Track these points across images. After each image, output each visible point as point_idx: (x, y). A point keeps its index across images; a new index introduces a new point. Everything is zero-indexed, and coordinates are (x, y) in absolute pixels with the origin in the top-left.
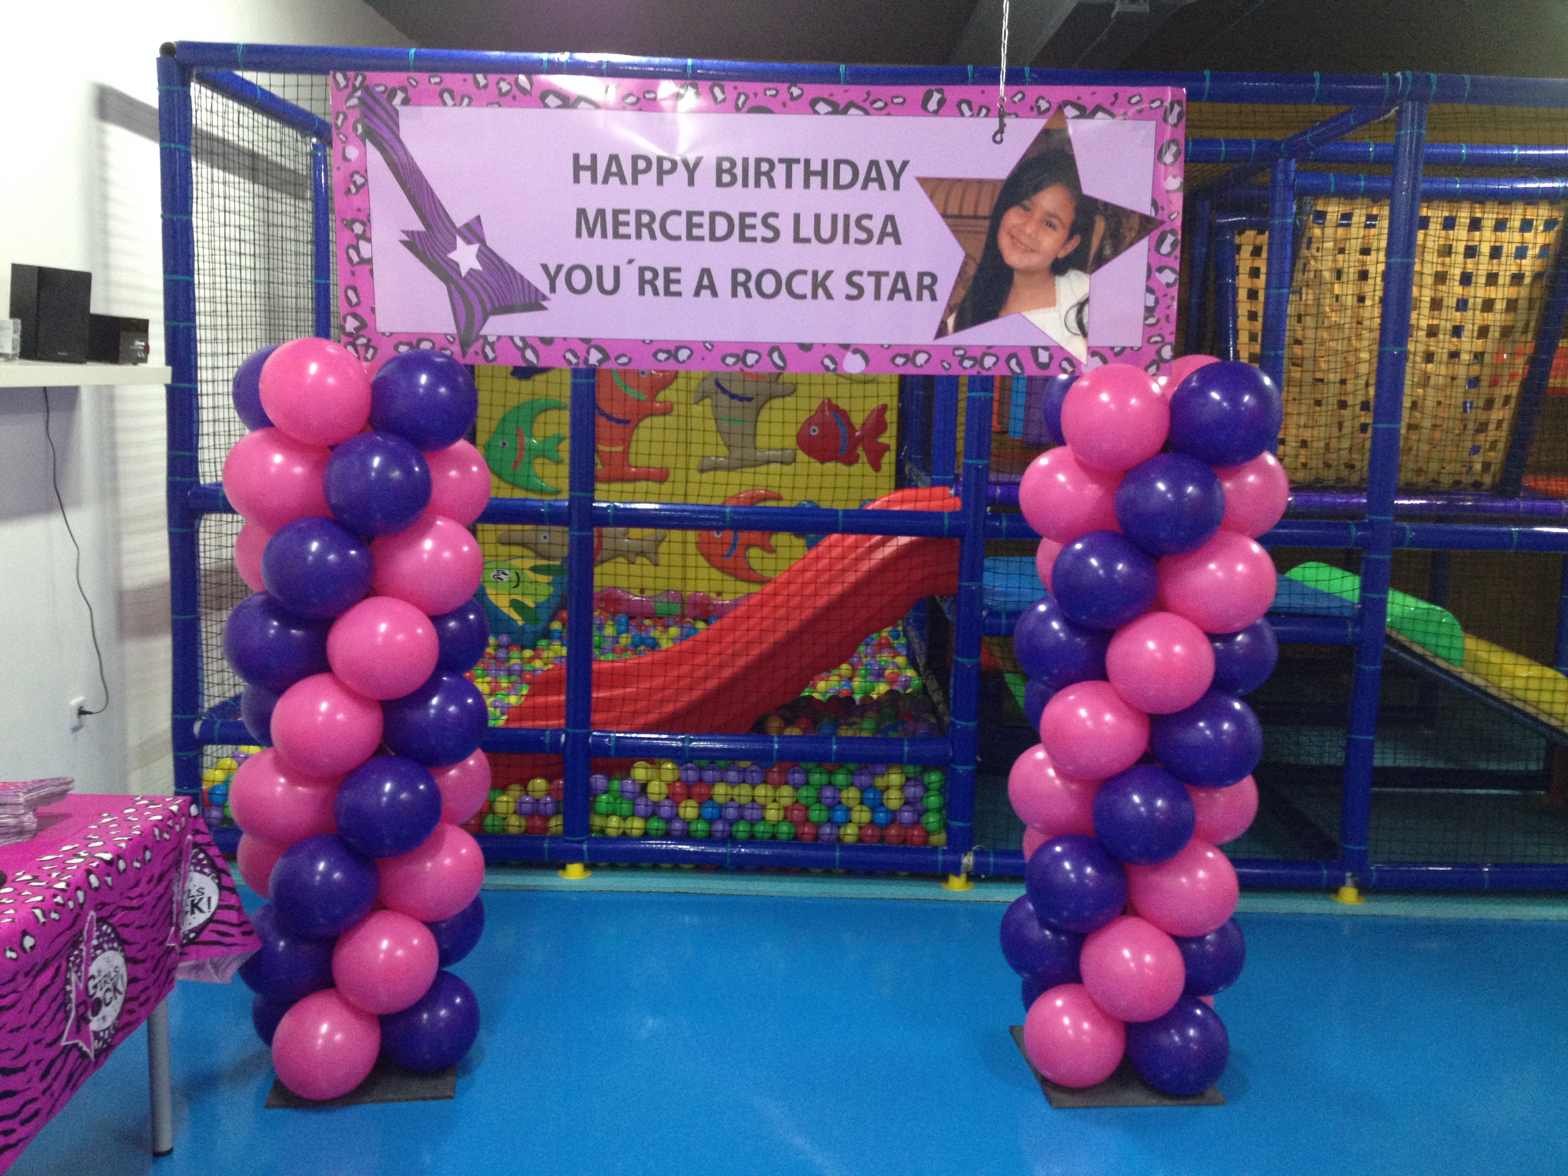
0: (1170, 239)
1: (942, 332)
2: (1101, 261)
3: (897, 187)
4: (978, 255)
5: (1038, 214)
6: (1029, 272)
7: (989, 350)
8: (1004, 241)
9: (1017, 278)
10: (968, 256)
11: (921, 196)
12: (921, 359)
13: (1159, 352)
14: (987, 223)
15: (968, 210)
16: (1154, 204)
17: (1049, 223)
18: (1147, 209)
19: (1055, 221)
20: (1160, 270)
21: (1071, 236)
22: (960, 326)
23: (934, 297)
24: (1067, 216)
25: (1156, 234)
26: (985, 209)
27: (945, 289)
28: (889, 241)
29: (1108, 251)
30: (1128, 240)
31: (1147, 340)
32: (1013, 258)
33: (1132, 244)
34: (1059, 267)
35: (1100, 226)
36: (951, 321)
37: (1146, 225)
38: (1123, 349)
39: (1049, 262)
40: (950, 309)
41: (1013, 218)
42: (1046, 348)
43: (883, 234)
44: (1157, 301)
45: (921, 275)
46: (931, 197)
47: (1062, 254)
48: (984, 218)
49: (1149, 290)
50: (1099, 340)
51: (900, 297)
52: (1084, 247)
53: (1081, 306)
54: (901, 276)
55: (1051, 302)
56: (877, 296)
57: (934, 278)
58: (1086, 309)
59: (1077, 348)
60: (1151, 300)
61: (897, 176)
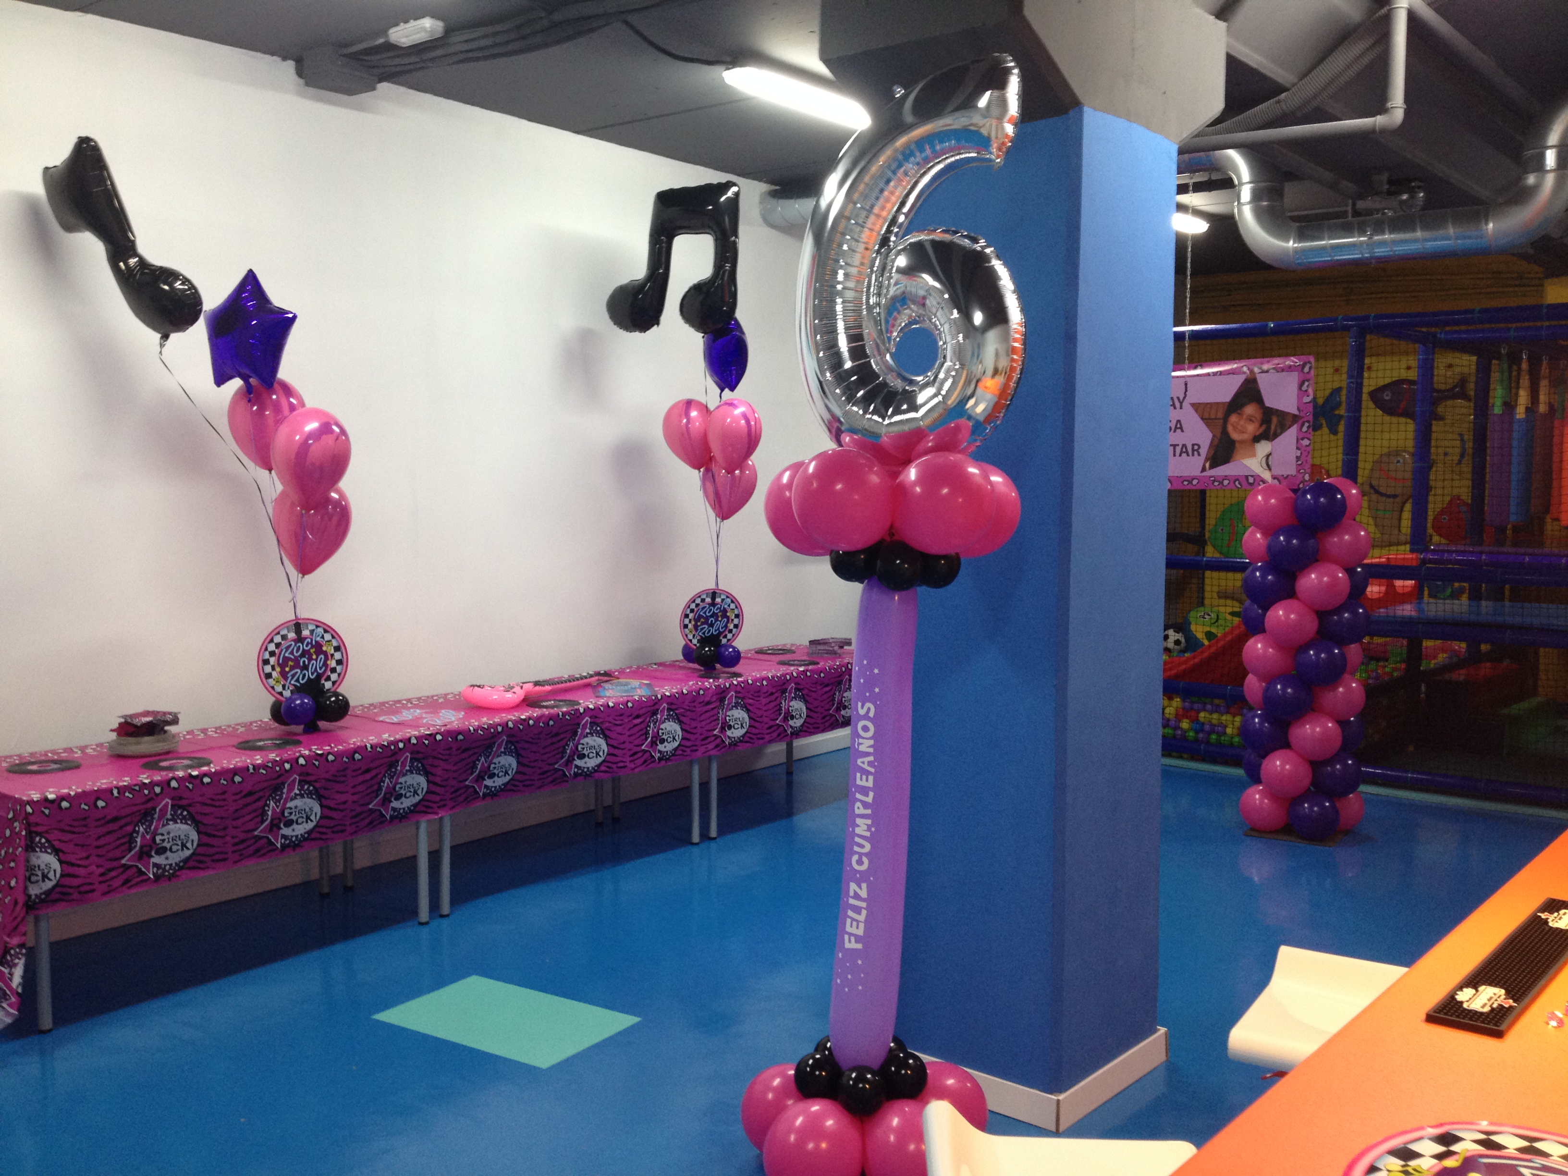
0: (1307, 424)
1: (1204, 469)
2: (1276, 436)
3: (1181, 408)
4: (1219, 435)
5: (1245, 416)
6: (1242, 442)
7: (1226, 477)
8: (1230, 429)
9: (1237, 445)
10: (1214, 436)
11: (1192, 411)
12: (1195, 482)
13: (1303, 477)
14: (1222, 421)
15: (1213, 416)
16: (1298, 409)
17: (1250, 420)
18: (1296, 412)
19: (1253, 419)
20: (1303, 439)
21: (1261, 425)
22: (1212, 467)
23: (1199, 455)
24: (1259, 416)
25: (1300, 422)
26: (1220, 415)
27: (1204, 451)
28: (1179, 431)
29: (1279, 431)
30: (1288, 426)
31: (1298, 471)
32: (1235, 436)
33: (1289, 427)
34: (1257, 439)
35: (1275, 420)
36: (1207, 465)
37: (1295, 419)
38: (1288, 476)
39: (1251, 437)
40: (1207, 460)
41: (1233, 418)
42: (1252, 476)
43: (1176, 428)
44: (1301, 454)
45: (1193, 445)
46: (1196, 411)
47: (1258, 433)
48: (1219, 419)
49: (1298, 448)
50: (1278, 472)
51: (1184, 455)
52: (1268, 428)
53: (1268, 456)
54: (1184, 446)
55: (1254, 455)
56: (1175, 455)
57: (1199, 447)
58: (1270, 457)
59: (1267, 476)
60: (1298, 453)
61: (1181, 403)
